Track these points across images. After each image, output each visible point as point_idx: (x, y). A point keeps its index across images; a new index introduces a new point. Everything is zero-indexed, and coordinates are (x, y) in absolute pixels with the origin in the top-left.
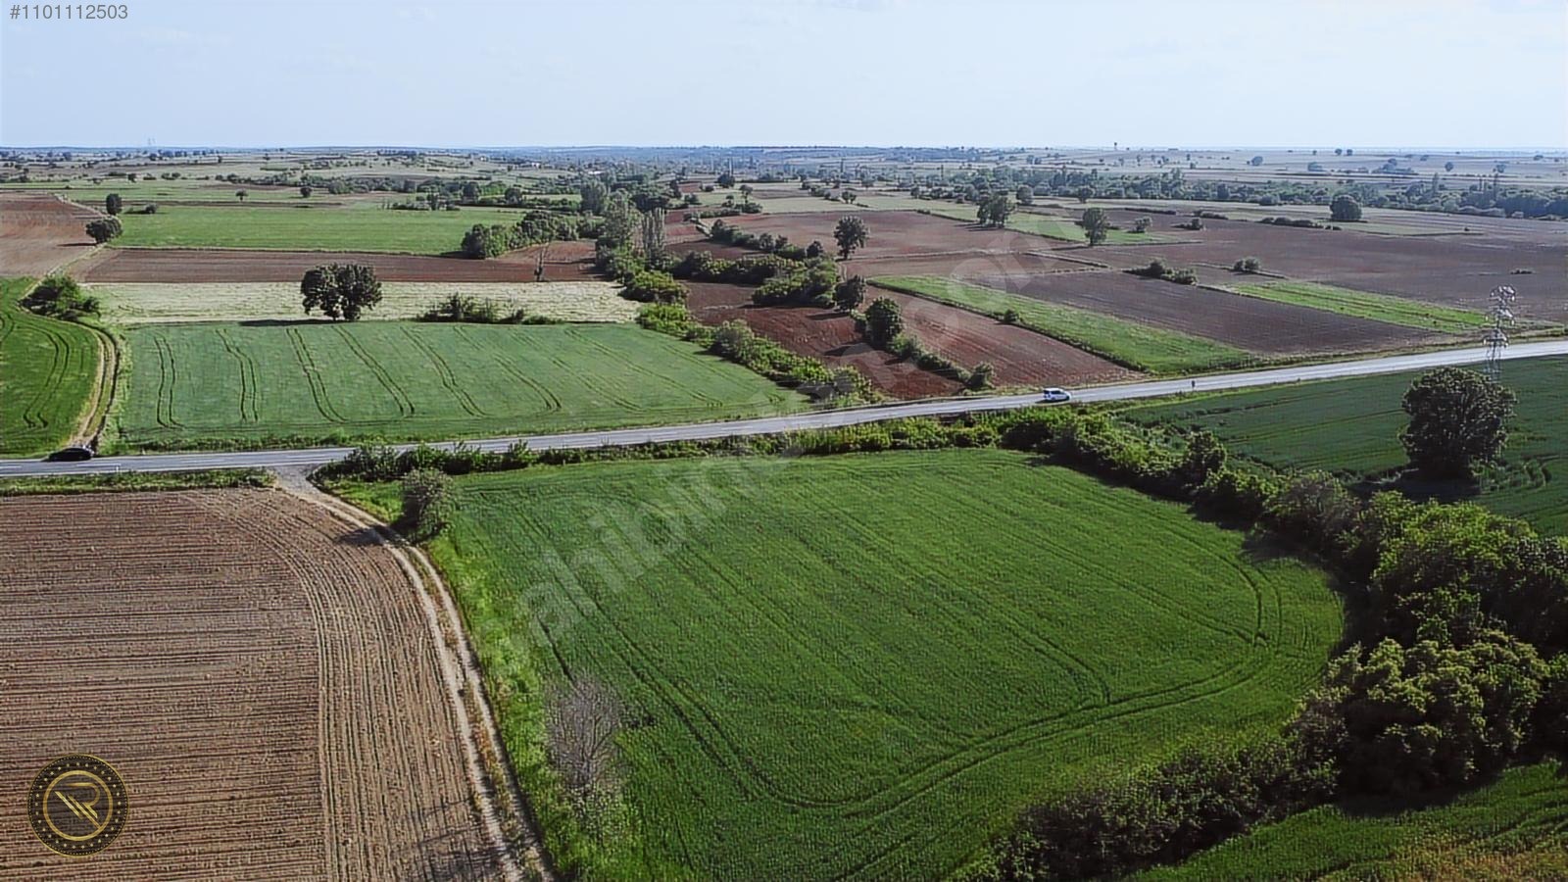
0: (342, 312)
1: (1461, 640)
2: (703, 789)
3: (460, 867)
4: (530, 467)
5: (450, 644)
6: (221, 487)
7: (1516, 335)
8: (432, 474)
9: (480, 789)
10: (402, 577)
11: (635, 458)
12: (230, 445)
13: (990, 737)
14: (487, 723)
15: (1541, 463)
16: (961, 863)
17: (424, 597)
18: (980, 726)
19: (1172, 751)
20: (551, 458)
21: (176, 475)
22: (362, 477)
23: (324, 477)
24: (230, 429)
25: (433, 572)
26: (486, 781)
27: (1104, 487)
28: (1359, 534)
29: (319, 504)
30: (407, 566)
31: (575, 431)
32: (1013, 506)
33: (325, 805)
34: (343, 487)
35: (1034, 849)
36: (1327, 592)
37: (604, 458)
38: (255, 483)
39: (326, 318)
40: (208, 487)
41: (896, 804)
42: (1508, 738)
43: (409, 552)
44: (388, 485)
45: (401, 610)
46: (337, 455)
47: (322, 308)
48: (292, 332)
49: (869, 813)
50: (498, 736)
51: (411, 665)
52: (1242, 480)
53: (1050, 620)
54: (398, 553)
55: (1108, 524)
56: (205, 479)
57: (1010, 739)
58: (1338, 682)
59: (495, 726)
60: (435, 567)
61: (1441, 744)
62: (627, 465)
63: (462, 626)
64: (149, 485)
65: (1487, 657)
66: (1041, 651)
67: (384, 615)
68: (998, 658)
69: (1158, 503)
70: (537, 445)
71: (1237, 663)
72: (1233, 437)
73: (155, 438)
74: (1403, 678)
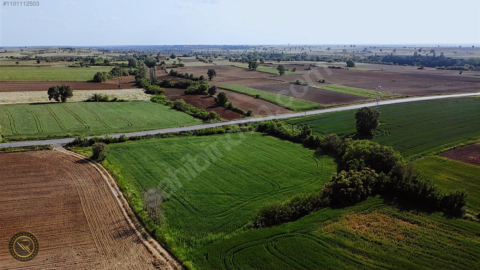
0: (61, 100)
1: (359, 170)
2: (183, 213)
3: (126, 233)
4: (126, 142)
5: (113, 186)
6: (38, 150)
7: (389, 98)
8: (101, 144)
9: (127, 217)
10: (96, 171)
11: (155, 138)
12: (37, 139)
13: (252, 199)
14: (126, 203)
15: (389, 130)
16: (245, 224)
17: (103, 175)
18: (249, 196)
19: (293, 197)
20: (132, 139)
21: (24, 147)
22: (79, 146)
23: (67, 146)
24: (35, 134)
25: (104, 169)
26: (129, 215)
27: (281, 141)
28: (341, 149)
29: (68, 153)
30: (97, 168)
31: (137, 132)
32: (258, 146)
33: (88, 223)
34: (74, 149)
35: (261, 219)
36: (333, 163)
37: (147, 138)
38: (48, 149)
39: (56, 101)
40: (34, 150)
41: (230, 213)
42: (368, 191)
43: (97, 165)
44: (87, 148)
45: (98, 179)
46: (71, 140)
47: (54, 99)
48: (46, 106)
49: (224, 215)
50: (130, 205)
51: (103, 191)
52: (315, 137)
53: (266, 172)
54: (93, 165)
55: (282, 150)
56: (33, 148)
57: (256, 199)
58: (332, 181)
59: (129, 204)
60: (105, 168)
61: (353, 192)
62: (154, 140)
63: (115, 182)
64: (16, 150)
65: (365, 174)
66: (264, 179)
67: (93, 180)
68: (254, 181)
69: (295, 144)
70: (128, 136)
71: (311, 180)
72: (315, 127)
73: (14, 138)
74: (345, 178)
